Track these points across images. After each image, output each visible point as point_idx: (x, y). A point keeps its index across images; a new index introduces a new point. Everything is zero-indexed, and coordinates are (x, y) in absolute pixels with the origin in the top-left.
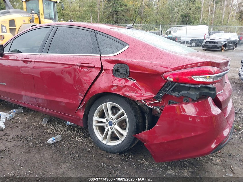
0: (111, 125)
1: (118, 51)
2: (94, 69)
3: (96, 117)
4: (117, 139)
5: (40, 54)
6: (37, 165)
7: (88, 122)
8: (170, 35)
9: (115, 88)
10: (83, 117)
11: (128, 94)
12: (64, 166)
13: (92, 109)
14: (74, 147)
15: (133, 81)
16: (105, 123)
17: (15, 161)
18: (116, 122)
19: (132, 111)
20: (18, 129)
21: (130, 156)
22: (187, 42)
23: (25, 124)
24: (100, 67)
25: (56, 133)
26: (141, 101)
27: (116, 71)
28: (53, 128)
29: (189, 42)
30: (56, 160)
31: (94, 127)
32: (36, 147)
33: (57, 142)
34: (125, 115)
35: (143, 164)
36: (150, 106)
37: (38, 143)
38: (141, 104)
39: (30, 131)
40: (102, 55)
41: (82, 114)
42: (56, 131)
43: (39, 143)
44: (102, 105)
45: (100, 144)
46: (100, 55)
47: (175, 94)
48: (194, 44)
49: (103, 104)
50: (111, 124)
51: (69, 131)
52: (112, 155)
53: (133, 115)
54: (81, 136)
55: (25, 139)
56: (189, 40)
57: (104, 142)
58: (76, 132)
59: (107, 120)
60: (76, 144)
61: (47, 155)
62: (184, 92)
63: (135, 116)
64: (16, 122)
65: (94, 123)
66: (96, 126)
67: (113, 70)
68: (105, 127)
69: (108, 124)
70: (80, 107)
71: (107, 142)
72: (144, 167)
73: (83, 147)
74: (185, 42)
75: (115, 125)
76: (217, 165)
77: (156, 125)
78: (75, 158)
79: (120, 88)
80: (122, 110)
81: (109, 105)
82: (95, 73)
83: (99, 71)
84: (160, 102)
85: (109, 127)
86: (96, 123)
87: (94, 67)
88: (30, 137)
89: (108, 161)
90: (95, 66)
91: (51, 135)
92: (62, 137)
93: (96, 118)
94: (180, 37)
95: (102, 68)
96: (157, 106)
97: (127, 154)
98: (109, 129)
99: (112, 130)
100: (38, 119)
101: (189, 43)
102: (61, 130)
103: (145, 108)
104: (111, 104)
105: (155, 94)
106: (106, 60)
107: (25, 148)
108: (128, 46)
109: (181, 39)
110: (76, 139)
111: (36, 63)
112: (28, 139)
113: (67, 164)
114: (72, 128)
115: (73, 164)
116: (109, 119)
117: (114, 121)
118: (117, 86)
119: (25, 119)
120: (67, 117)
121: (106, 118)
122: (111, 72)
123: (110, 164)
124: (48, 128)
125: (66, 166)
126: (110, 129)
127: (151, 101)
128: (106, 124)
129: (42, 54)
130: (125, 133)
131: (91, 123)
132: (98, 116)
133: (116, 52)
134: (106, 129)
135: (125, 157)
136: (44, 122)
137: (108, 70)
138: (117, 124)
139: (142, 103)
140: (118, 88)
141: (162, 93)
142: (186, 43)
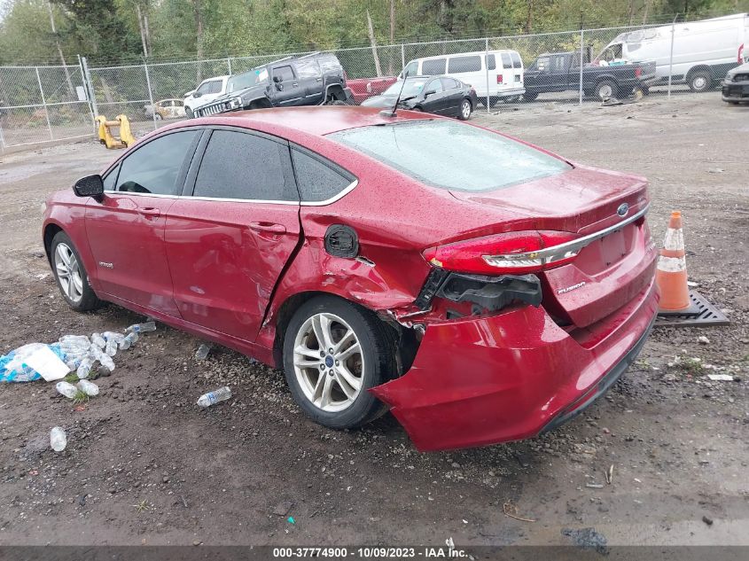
0: (330, 365)
1: (337, 193)
2: (285, 236)
3: (300, 347)
4: (343, 397)
5: (177, 197)
6: (169, 451)
7: (284, 357)
8: (617, 60)
9: (330, 281)
10: (274, 345)
11: (359, 296)
12: (221, 455)
13: (290, 328)
14: (255, 414)
15: (368, 264)
16: (317, 360)
17: (128, 443)
18: (340, 358)
19: (371, 334)
20: (141, 373)
21: (375, 437)
22: (674, 77)
23: (158, 358)
24: (298, 232)
25: (223, 381)
26: (385, 311)
27: (331, 242)
28: (219, 370)
29: (685, 77)
30: (207, 443)
31: (297, 370)
32: (173, 413)
33: (222, 403)
34: (358, 343)
35: (398, 454)
36: (404, 324)
37: (178, 405)
38: (385, 317)
39: (166, 378)
40: (302, 203)
41: (270, 337)
42: (224, 377)
43: (181, 406)
44: (310, 321)
45: (309, 409)
46: (297, 203)
47: (452, 297)
48: (700, 82)
49: (312, 318)
50: (330, 362)
51: (253, 377)
52: (334, 433)
53: (374, 345)
54: (277, 389)
55: (154, 395)
56: (683, 69)
57: (318, 404)
58: (267, 380)
59: (322, 354)
60: (261, 406)
61: (191, 430)
62: (468, 292)
63: (378, 345)
64: (139, 356)
65: (296, 360)
66: (302, 368)
67: (325, 239)
68: (319, 368)
69: (324, 362)
70: (265, 323)
71: (323, 405)
72: (397, 461)
73: (274, 414)
74: (666, 78)
75: (338, 365)
76: (578, 462)
77: (413, 368)
78: (249, 437)
79: (340, 281)
80: (351, 332)
81: (324, 319)
82: (289, 245)
83: (295, 243)
84: (428, 313)
85: (327, 369)
86: (300, 360)
87: (285, 233)
88: (164, 390)
89: (318, 447)
90: (288, 231)
91: (212, 385)
92: (232, 390)
93: (300, 349)
94: (653, 64)
95: (302, 236)
96: (421, 323)
97: (369, 431)
98: (326, 373)
99: (333, 377)
100: (188, 347)
101: (684, 79)
102: (236, 374)
103: (397, 328)
104: (329, 317)
105: (414, 297)
106: (309, 217)
107: (150, 416)
108: (356, 182)
109: (654, 70)
110: (265, 396)
111: (168, 219)
112: (159, 396)
113: (229, 452)
114: (262, 368)
115: (242, 451)
116: (326, 351)
117: (336, 356)
118: (333, 276)
119: (160, 348)
120: (242, 345)
121: (320, 350)
122: (322, 244)
123: (320, 454)
124: (208, 369)
125: (224, 455)
126: (328, 375)
127: (407, 310)
128: (320, 363)
129: (181, 197)
130: (357, 383)
131: (289, 361)
132: (304, 345)
133: (333, 195)
134: (322, 374)
135: (361, 438)
136: (200, 355)
137: (315, 238)
138: (341, 363)
139: (388, 315)
140: (336, 281)
141: (428, 294)
142: (670, 81)
